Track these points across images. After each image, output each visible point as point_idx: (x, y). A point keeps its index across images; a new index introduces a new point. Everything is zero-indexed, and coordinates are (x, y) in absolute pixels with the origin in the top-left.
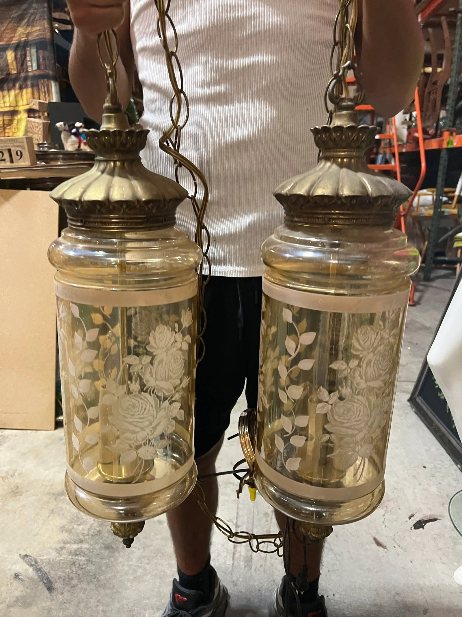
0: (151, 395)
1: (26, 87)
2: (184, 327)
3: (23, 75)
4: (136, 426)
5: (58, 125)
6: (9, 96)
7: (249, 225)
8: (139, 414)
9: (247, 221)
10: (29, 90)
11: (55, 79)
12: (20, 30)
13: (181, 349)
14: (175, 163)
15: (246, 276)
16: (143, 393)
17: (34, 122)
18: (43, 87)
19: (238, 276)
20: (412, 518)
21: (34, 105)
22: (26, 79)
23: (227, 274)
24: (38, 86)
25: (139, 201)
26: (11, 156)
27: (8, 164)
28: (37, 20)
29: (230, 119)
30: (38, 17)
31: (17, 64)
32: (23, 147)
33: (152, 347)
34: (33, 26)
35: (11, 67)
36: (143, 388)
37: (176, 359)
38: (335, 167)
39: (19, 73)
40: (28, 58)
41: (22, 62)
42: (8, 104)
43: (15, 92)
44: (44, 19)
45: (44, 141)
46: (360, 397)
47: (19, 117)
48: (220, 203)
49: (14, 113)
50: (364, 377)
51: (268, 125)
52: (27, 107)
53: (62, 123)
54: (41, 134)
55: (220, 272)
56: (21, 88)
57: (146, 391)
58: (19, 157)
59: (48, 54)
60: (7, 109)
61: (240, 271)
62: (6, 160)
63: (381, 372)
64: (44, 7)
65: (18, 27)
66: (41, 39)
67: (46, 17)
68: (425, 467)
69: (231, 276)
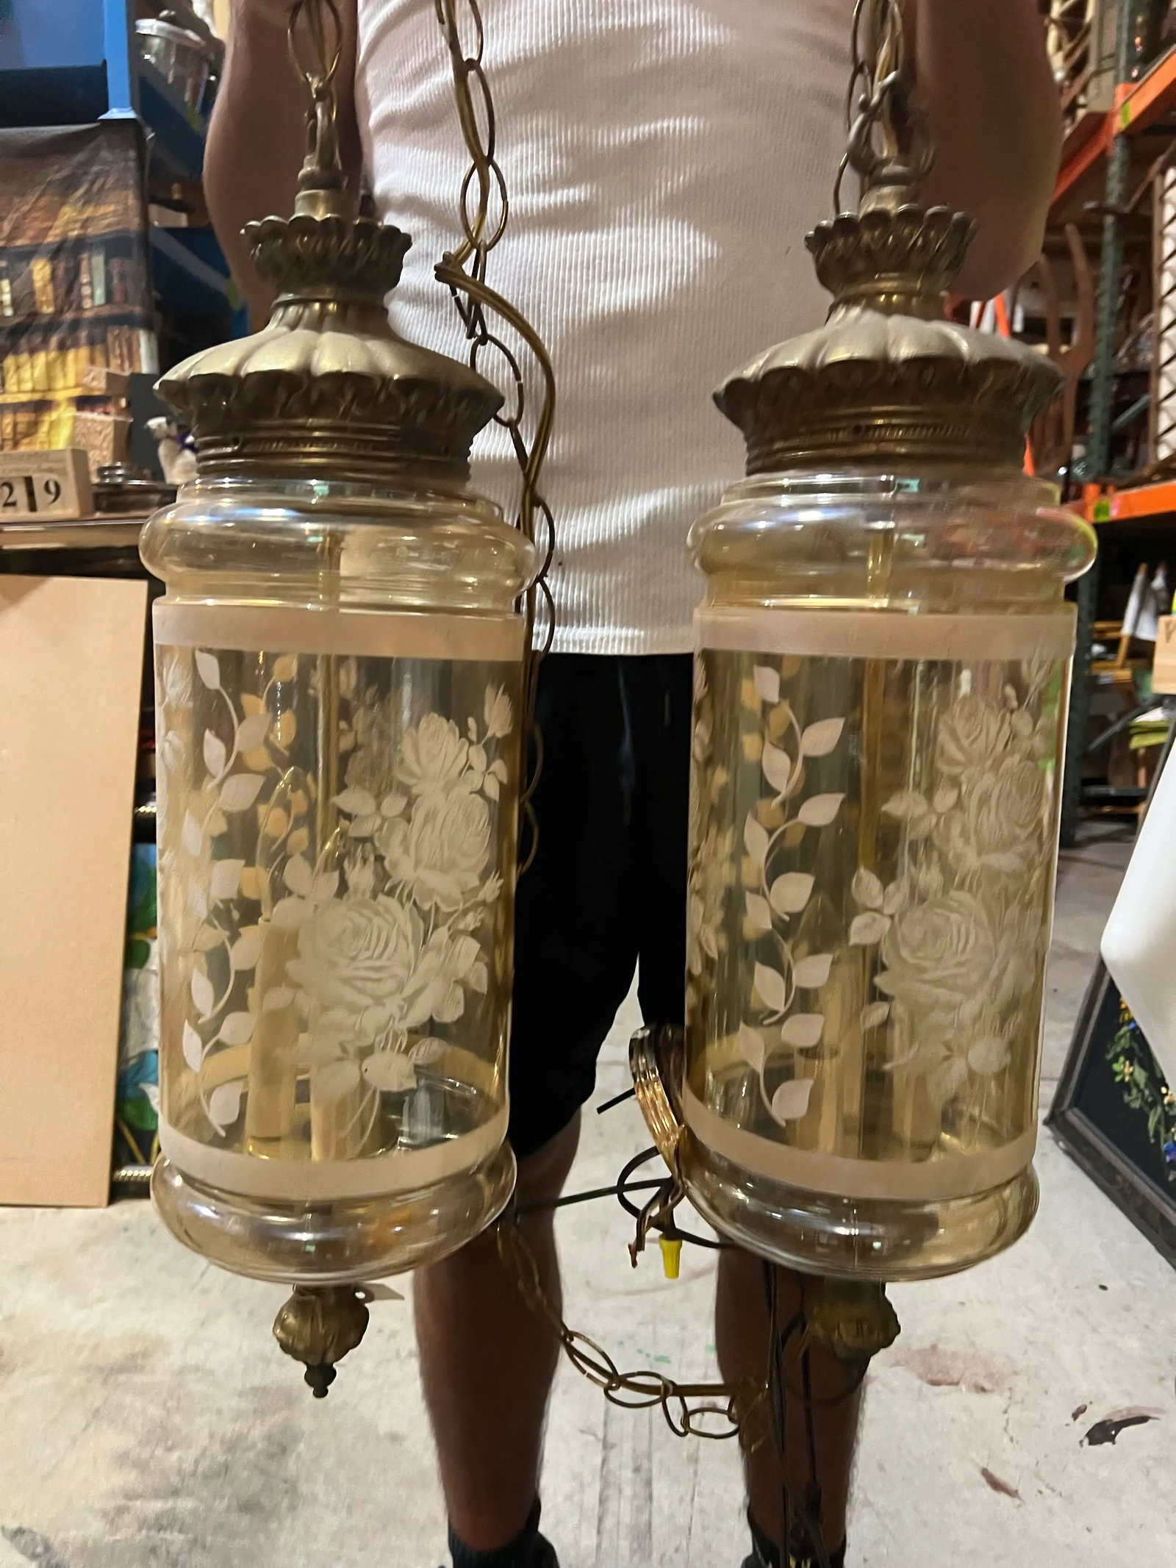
0: (402, 905)
1: (76, 345)
2: (489, 734)
3: (69, 316)
4: (361, 991)
5: (153, 423)
6: (33, 367)
7: (648, 518)
8: (370, 958)
9: (642, 509)
10: (84, 352)
11: (148, 326)
12: (68, 212)
13: (481, 792)
14: (469, 337)
15: (642, 653)
16: (381, 898)
17: (93, 421)
18: (117, 344)
19: (622, 652)
20: (1081, 1418)
21: (93, 379)
22: (75, 325)
23: (594, 647)
24: (104, 341)
25: (385, 380)
26: (31, 494)
27: (23, 513)
28: (110, 188)
29: (600, 264)
30: (111, 181)
31: (55, 289)
32: (63, 472)
33: (411, 774)
34: (98, 204)
35: (41, 298)
36: (384, 883)
37: (468, 819)
38: (871, 317)
39: (59, 312)
40: (85, 279)
41: (68, 285)
42: (28, 386)
43: (47, 355)
44: (126, 187)
45: (115, 460)
47: (54, 415)
48: (575, 469)
49: (41, 406)
51: (695, 275)
52: (77, 392)
53: (162, 420)
54: (107, 448)
55: (574, 643)
56: (63, 347)
57: (390, 893)
58: (52, 497)
59: (134, 265)
60: (24, 398)
61: (626, 638)
62: (19, 504)
64: (126, 160)
65: (63, 204)
66: (117, 232)
67: (131, 182)
68: (1104, 1288)
69: (602, 652)
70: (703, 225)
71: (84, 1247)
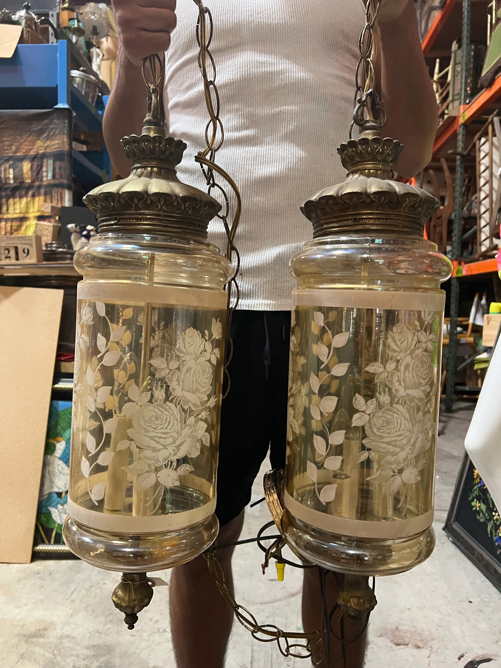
0: (176, 407)
1: (39, 195)
2: (213, 337)
3: (37, 184)
5: (70, 226)
6: (20, 203)
7: (277, 257)
9: (274, 253)
10: (42, 198)
11: (69, 188)
12: (39, 143)
13: (209, 361)
14: (208, 185)
15: (273, 310)
17: (45, 225)
18: (56, 195)
19: (265, 310)
20: (462, 659)
21: (46, 208)
22: (39, 187)
23: (254, 307)
24: (51, 194)
25: (177, 196)
26: (17, 253)
27: (13, 261)
28: (57, 134)
29: (259, 159)
30: (57, 131)
31: (32, 172)
32: (31, 245)
34: (52, 140)
35: (26, 176)
38: (362, 177)
39: (33, 182)
40: (44, 169)
41: (37, 172)
42: (18, 211)
43: (27, 199)
44: (64, 133)
45: (53, 240)
46: (400, 407)
47: (28, 223)
49: (23, 219)
50: (402, 383)
51: (296, 163)
52: (38, 214)
53: (73, 225)
54: (50, 236)
55: (246, 306)
56: (33, 196)
57: (171, 401)
58: (26, 255)
59: (65, 164)
60: (16, 216)
61: (267, 304)
62: (12, 257)
63: (421, 381)
64: (64, 123)
65: (37, 140)
66: (59, 151)
67: (66, 132)
68: (470, 602)
69: (257, 309)
70: (299, 144)
71: (19, 581)
